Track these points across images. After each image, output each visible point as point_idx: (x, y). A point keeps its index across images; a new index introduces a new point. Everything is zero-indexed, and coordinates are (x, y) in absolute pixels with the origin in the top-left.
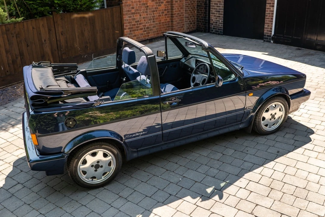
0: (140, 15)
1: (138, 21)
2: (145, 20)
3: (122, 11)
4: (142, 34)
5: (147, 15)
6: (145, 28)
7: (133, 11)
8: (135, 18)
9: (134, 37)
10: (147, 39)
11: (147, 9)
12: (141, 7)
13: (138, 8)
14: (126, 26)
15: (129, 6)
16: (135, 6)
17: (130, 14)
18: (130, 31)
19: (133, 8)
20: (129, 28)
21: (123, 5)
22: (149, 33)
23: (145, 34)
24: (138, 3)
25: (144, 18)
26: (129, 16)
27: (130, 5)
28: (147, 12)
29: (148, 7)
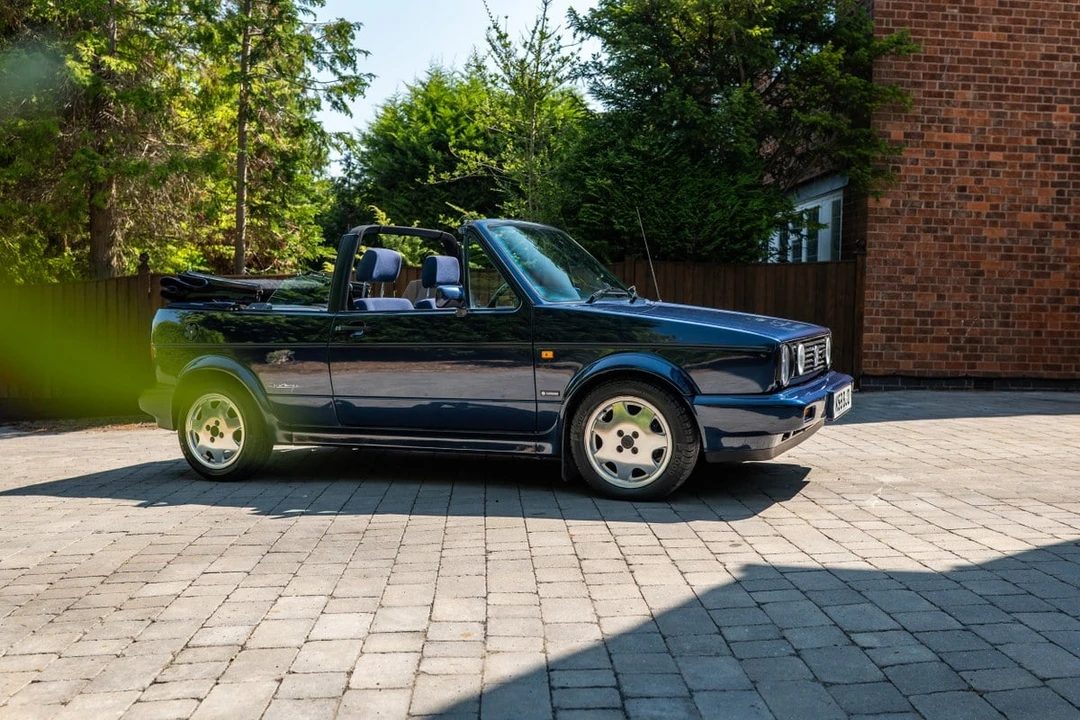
0: (941, 297)
1: (930, 314)
2: (959, 315)
3: (863, 275)
4: (944, 357)
5: (974, 298)
6: (957, 340)
7: (911, 280)
8: (915, 303)
9: (901, 358)
10: (967, 377)
11: (974, 281)
12: (949, 271)
13: (931, 273)
14: (874, 321)
15: (894, 264)
16: (919, 264)
17: (894, 288)
18: (890, 339)
19: (910, 272)
20: (883, 330)
21: (868, 259)
22: (979, 358)
23: (955, 358)
24: (937, 259)
25: (957, 306)
26: (889, 294)
27: (896, 262)
28: (973, 290)
29: (981, 273)
